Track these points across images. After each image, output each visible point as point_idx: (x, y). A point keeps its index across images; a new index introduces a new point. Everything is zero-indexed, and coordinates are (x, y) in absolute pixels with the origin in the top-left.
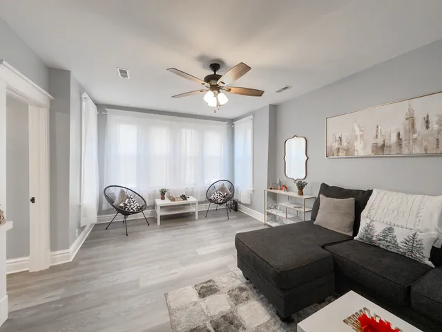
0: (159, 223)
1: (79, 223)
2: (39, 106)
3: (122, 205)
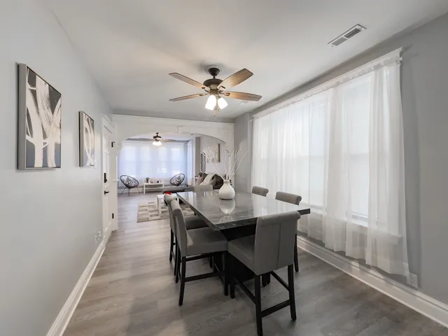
0: (144, 193)
3: (127, 183)
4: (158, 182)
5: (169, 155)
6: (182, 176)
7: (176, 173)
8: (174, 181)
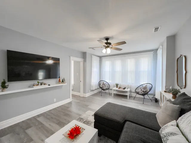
0: (113, 96)
1: (90, 89)
2: (82, 61)
3: (102, 86)
4: (124, 89)
6: (149, 86)
8: (139, 90)
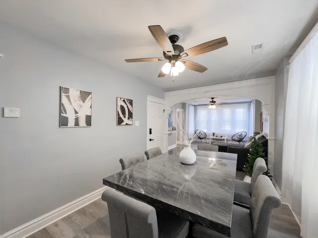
4: (221, 137)
5: (233, 114)
6: (244, 134)
7: (240, 130)
8: (235, 138)
